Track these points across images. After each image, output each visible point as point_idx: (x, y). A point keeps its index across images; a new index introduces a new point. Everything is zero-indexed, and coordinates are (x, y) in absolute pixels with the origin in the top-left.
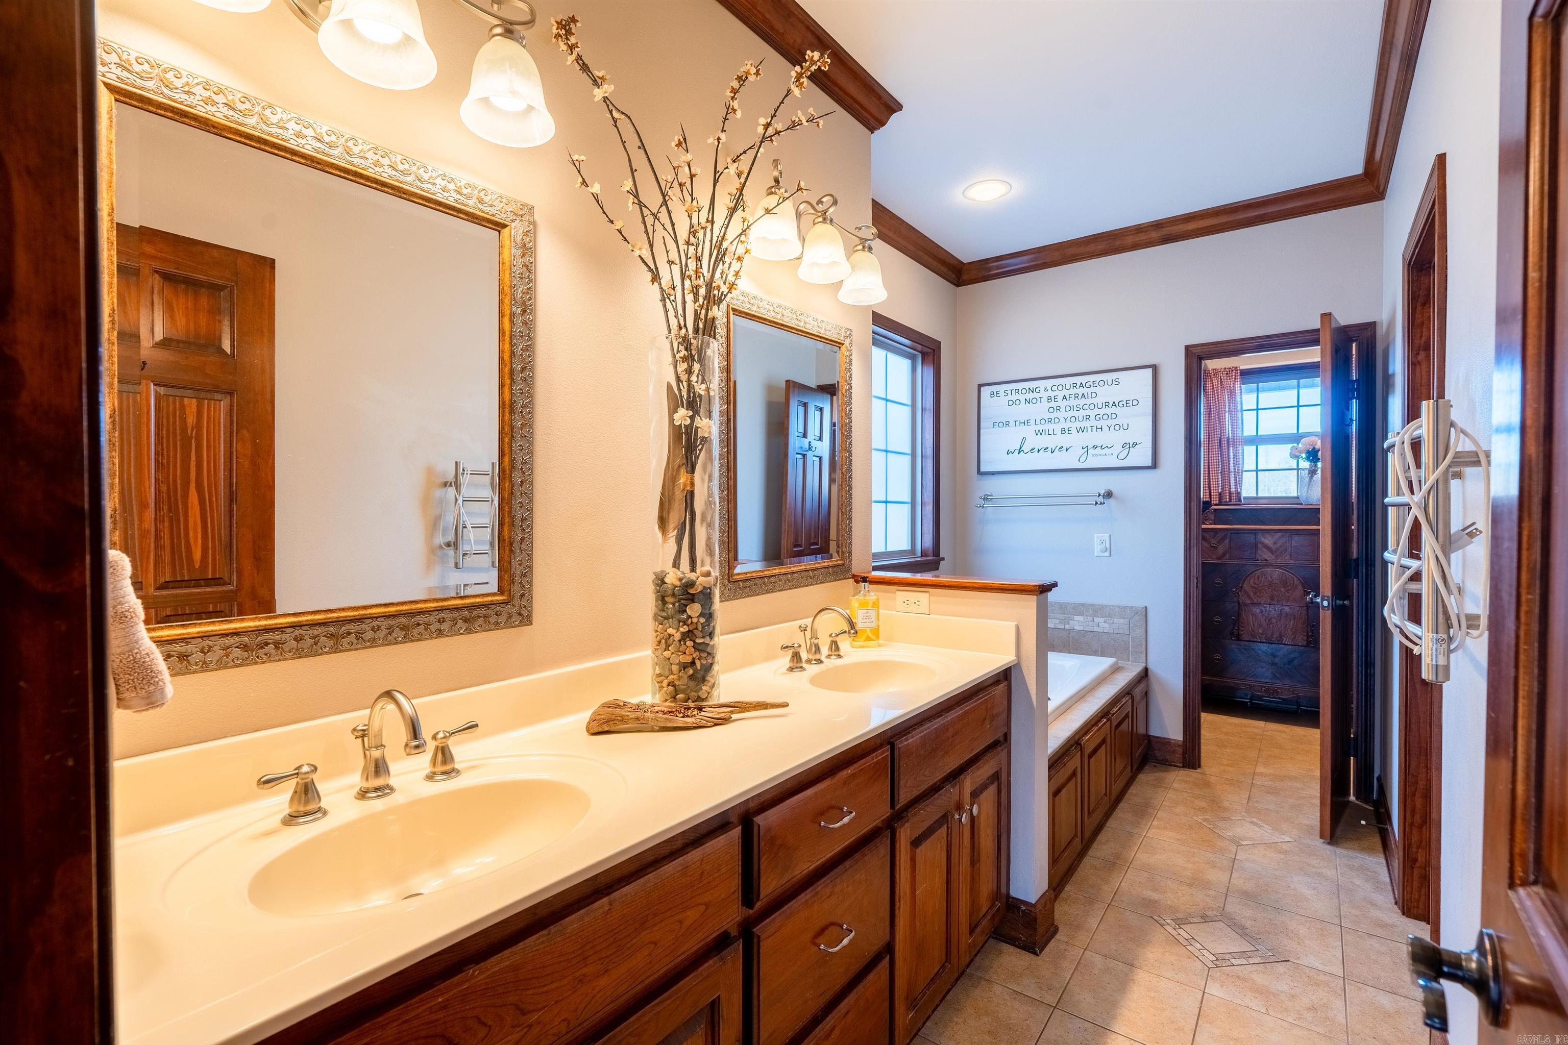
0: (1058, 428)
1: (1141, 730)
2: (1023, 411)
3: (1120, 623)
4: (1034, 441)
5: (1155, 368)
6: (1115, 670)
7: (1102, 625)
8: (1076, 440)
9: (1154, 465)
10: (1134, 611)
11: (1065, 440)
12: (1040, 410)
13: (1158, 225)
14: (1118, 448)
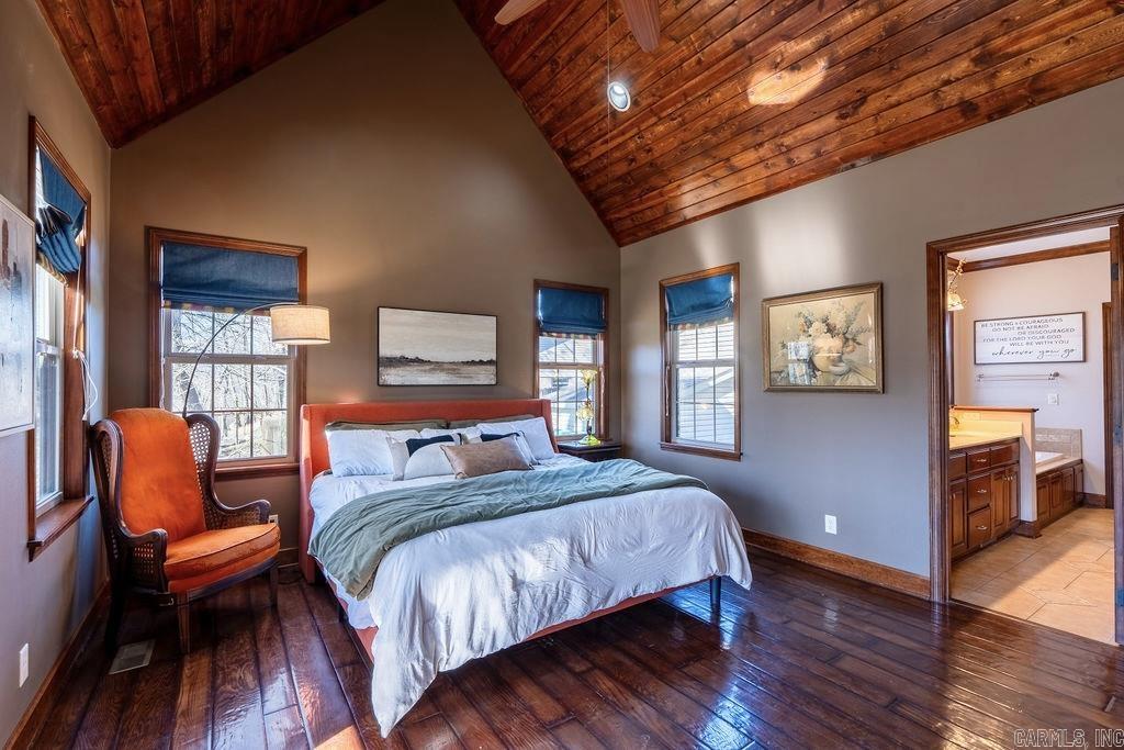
0: (1024, 342)
1: (1079, 490)
2: (1003, 334)
3: (1065, 438)
4: (1008, 348)
5: (1084, 314)
6: (1063, 458)
7: (1053, 438)
8: (1035, 348)
9: (1085, 360)
10: (1075, 432)
11: (1029, 348)
12: (1014, 333)
13: (1084, 246)
14: (1062, 352)
